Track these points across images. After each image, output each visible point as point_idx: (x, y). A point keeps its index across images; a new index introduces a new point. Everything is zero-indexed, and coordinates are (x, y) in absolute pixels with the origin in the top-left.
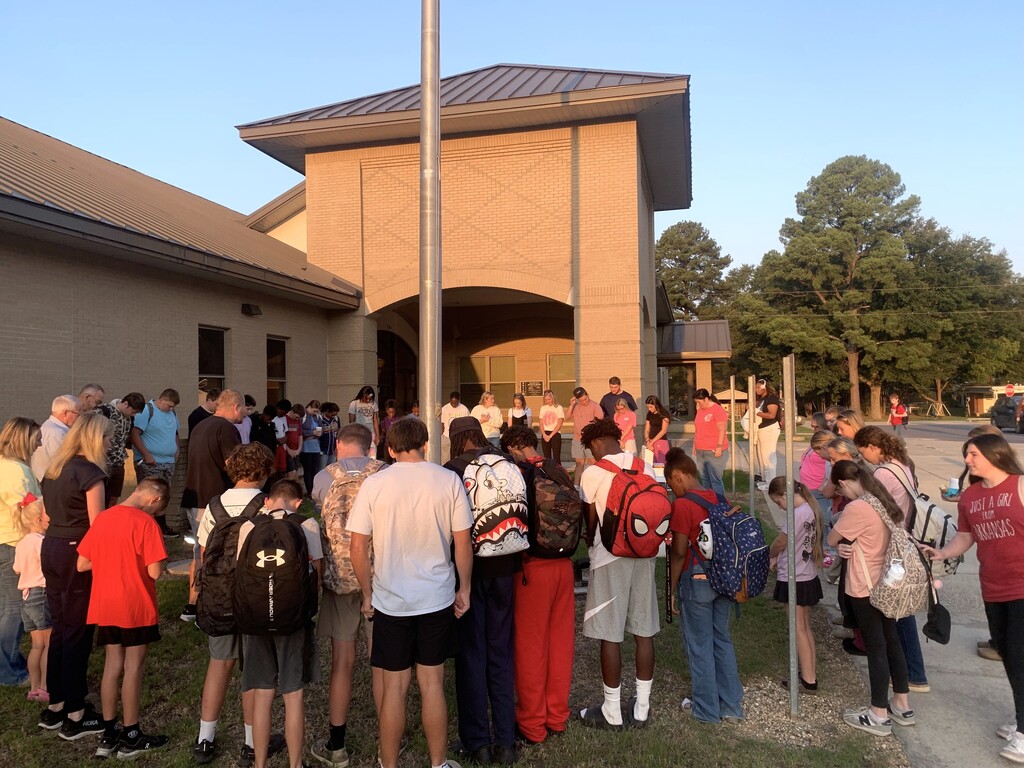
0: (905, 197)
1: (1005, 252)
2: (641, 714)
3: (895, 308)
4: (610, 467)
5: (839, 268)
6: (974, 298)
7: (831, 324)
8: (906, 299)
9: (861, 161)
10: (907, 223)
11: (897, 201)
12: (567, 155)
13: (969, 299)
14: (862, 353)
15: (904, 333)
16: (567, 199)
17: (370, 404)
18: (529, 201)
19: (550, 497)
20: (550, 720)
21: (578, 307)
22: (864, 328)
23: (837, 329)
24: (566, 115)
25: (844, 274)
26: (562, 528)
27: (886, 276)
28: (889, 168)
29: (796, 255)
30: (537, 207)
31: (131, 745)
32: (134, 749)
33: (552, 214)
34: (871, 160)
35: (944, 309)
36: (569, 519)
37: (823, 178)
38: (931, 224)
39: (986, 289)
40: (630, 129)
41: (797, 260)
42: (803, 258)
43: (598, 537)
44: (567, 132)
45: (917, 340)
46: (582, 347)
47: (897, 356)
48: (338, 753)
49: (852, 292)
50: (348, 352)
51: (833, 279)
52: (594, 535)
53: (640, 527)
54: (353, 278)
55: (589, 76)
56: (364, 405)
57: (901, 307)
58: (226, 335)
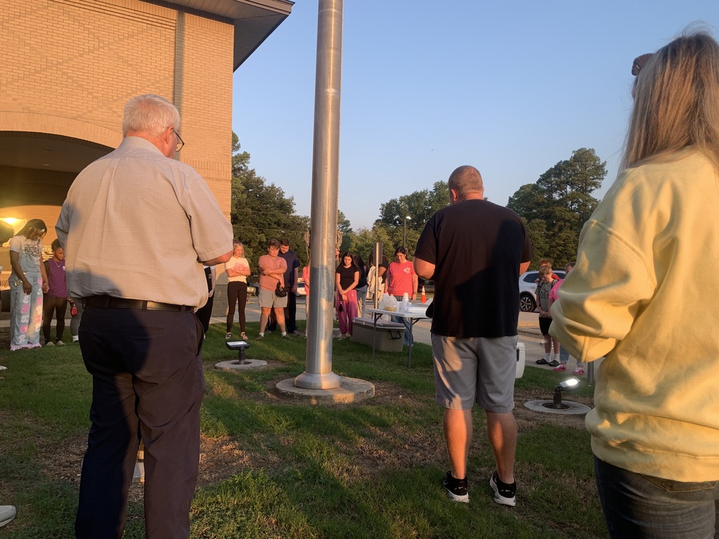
0: (241, 151)
10: (240, 169)
12: (170, 34)
16: (169, 74)
38: (252, 173)
40: (228, 30)
56: (30, 243)
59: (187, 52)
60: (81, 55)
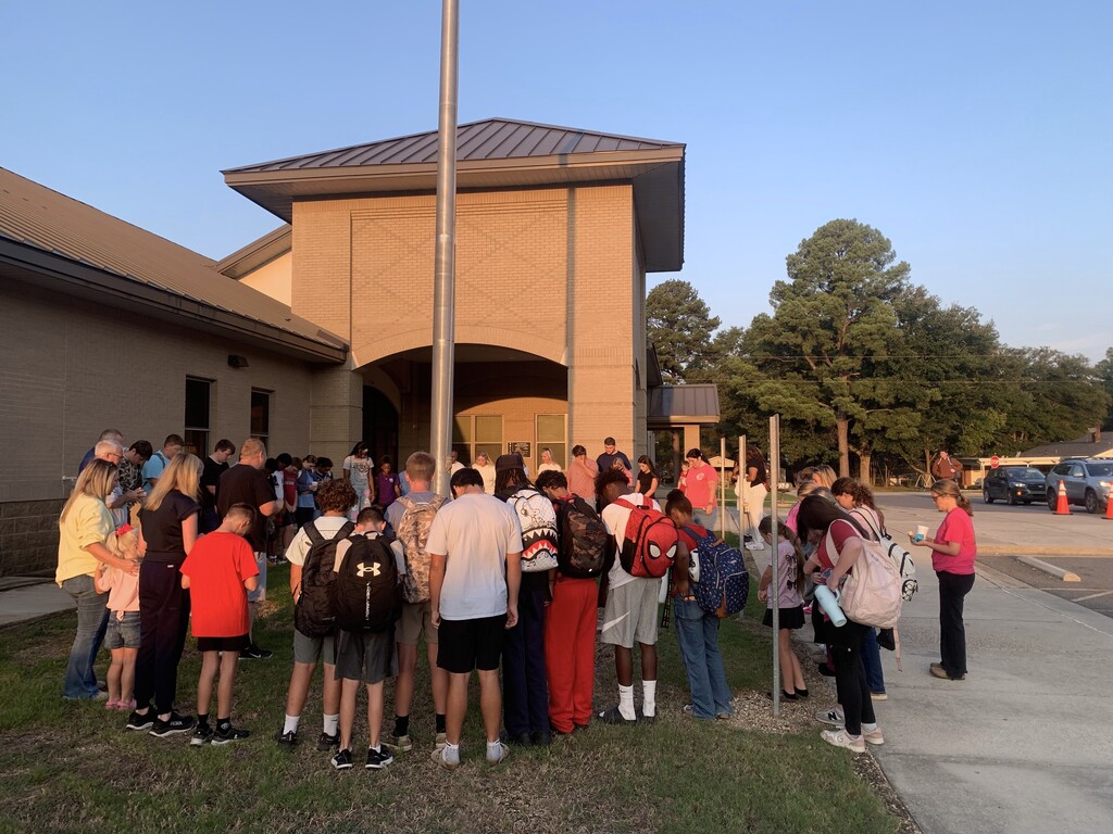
0: (896, 263)
1: (993, 323)
2: (649, 711)
3: (885, 376)
4: (626, 504)
5: (830, 334)
6: (962, 368)
7: (821, 391)
8: (895, 367)
9: (851, 225)
10: (897, 290)
11: (887, 267)
12: (563, 215)
13: (956, 368)
14: (852, 421)
15: (893, 402)
16: (562, 260)
17: (364, 460)
18: (525, 260)
19: (583, 527)
20: (577, 716)
21: (572, 367)
22: (854, 395)
23: (827, 396)
24: (564, 176)
25: (835, 340)
26: (591, 552)
27: (876, 343)
28: (880, 234)
29: (787, 319)
30: (533, 265)
31: (223, 734)
32: (226, 738)
33: (547, 274)
34: (861, 225)
35: (933, 378)
36: (597, 545)
37: (814, 241)
38: (921, 292)
39: (973, 360)
40: (626, 192)
41: (787, 323)
42: (793, 322)
43: (617, 561)
44: (563, 193)
45: (906, 409)
46: (575, 407)
47: (886, 425)
48: (403, 739)
49: (842, 359)
50: (333, 407)
51: (823, 345)
52: (614, 559)
53: (655, 551)
54: (340, 331)
55: (586, 138)
56: (359, 461)
57: (891, 374)
58: (212, 386)
59: (579, 231)
60: (480, 262)
